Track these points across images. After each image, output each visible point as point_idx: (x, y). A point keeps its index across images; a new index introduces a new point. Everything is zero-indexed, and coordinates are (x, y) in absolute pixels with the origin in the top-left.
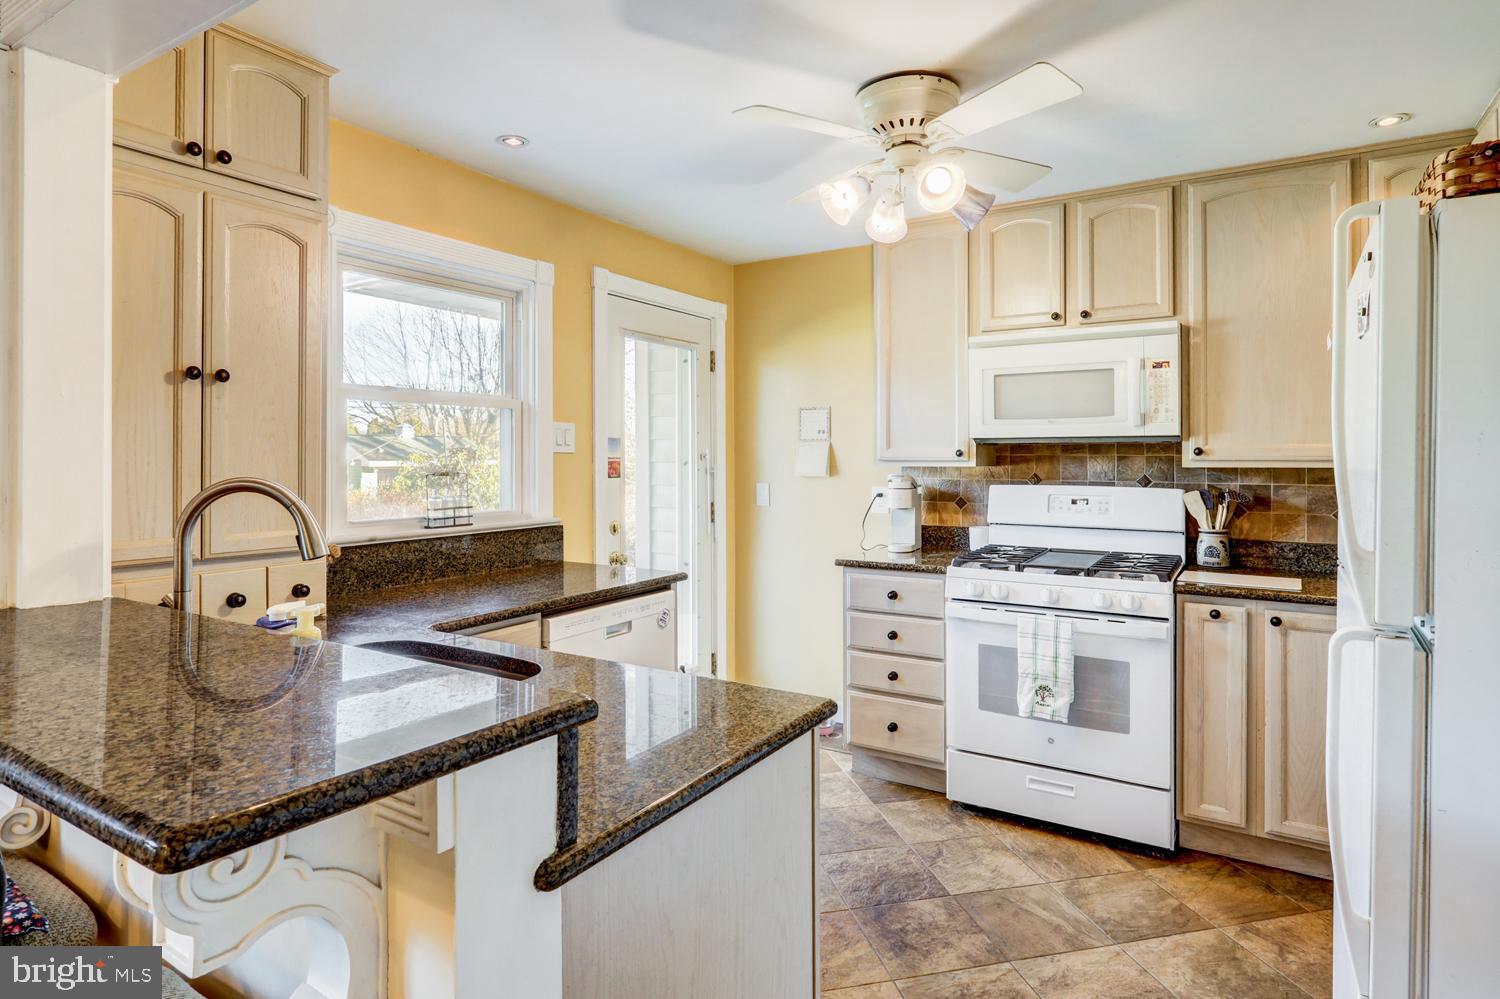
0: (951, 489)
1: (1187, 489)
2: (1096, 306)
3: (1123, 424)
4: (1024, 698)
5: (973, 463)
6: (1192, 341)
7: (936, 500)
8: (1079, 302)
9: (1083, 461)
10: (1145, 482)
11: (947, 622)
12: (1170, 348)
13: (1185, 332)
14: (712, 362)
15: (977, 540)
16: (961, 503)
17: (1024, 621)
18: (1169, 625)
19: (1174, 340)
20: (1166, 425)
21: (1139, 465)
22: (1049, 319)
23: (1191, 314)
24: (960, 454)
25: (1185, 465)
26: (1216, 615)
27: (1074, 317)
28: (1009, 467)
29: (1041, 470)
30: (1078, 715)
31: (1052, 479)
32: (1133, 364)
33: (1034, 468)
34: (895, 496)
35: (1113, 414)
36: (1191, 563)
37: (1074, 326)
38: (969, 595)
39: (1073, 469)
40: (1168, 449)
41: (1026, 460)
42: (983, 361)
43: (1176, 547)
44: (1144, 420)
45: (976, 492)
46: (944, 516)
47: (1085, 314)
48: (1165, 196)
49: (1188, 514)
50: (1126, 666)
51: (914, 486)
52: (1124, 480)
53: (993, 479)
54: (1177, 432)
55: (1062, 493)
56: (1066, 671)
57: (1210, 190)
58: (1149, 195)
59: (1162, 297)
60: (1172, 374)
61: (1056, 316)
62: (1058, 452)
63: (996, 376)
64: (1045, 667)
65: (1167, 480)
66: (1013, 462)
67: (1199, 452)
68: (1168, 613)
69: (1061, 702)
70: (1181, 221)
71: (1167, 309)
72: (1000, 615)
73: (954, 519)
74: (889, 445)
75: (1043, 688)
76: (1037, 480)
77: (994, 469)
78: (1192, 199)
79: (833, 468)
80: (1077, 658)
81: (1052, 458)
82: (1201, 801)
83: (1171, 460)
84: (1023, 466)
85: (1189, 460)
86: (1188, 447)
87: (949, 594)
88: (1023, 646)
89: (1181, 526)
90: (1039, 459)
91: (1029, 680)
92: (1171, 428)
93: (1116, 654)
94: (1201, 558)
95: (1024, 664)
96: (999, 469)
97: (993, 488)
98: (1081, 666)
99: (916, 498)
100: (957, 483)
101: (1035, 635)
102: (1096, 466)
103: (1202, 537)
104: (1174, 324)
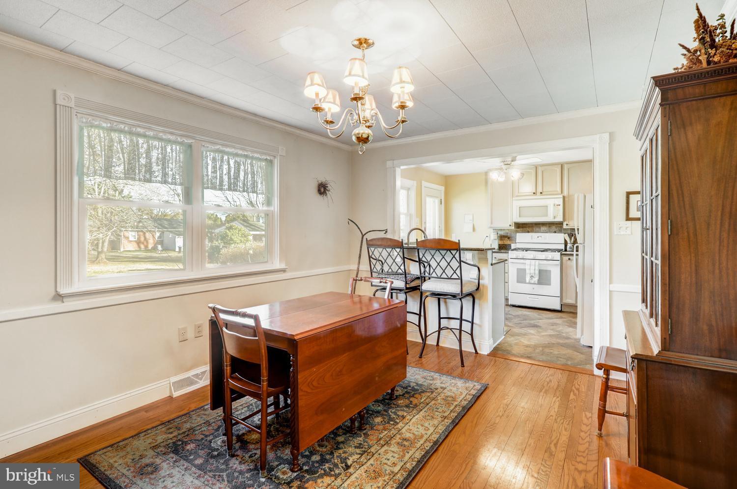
0: (506, 235)
1: (565, 234)
2: (544, 191)
3: (550, 219)
4: (528, 279)
5: (513, 228)
6: (566, 199)
7: (502, 237)
8: (539, 190)
9: (540, 227)
10: (555, 232)
11: (509, 264)
12: (560, 201)
13: (564, 197)
14: (441, 202)
15: (513, 246)
16: (509, 238)
17: (528, 262)
18: (560, 261)
19: (561, 200)
20: (559, 219)
21: (554, 228)
22: (532, 194)
23: (565, 193)
24: (510, 226)
25: (564, 228)
26: (569, 259)
27: (538, 194)
28: (521, 229)
29: (529, 229)
30: (540, 282)
31: (532, 231)
32: (552, 206)
33: (528, 229)
34: (493, 236)
35: (547, 216)
36: (566, 250)
37: (538, 196)
38: (514, 257)
39: (537, 229)
40: (560, 224)
41: (525, 227)
42: (517, 204)
43: (563, 247)
44: (555, 218)
45: (513, 235)
46: (504, 241)
47: (541, 193)
48: (560, 166)
49: (565, 239)
50: (550, 271)
51: (497, 234)
52: (550, 232)
53: (517, 232)
54: (562, 220)
55: (535, 235)
56: (537, 272)
57: (570, 166)
58: (556, 166)
59: (559, 189)
60: (561, 207)
61: (534, 193)
62: (534, 225)
63: (520, 207)
64: (532, 271)
65: (560, 231)
66: (522, 228)
67: (567, 225)
68: (559, 259)
69: (536, 279)
70: (563, 172)
71: (560, 192)
72: (522, 261)
73: (507, 242)
74: (492, 223)
75: (532, 276)
76: (528, 232)
77: (517, 229)
78: (566, 167)
79: (474, 230)
80: (539, 270)
81: (532, 227)
82: (566, 299)
83: (561, 227)
84: (525, 229)
85: (565, 226)
86: (565, 224)
87: (510, 257)
88: (527, 267)
89: (563, 242)
90: (529, 227)
91: (529, 275)
92: (561, 220)
93: (548, 268)
94: (568, 249)
95: (527, 271)
96: (519, 229)
97: (517, 234)
98: (540, 271)
99: (498, 237)
100: (508, 233)
101: (530, 265)
102: (543, 228)
103: (568, 244)
104: (562, 196)
